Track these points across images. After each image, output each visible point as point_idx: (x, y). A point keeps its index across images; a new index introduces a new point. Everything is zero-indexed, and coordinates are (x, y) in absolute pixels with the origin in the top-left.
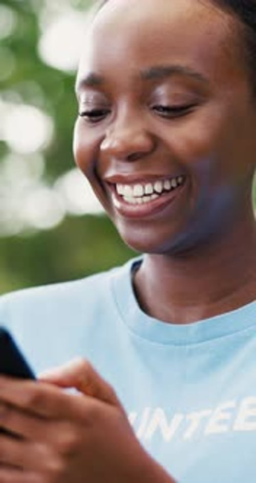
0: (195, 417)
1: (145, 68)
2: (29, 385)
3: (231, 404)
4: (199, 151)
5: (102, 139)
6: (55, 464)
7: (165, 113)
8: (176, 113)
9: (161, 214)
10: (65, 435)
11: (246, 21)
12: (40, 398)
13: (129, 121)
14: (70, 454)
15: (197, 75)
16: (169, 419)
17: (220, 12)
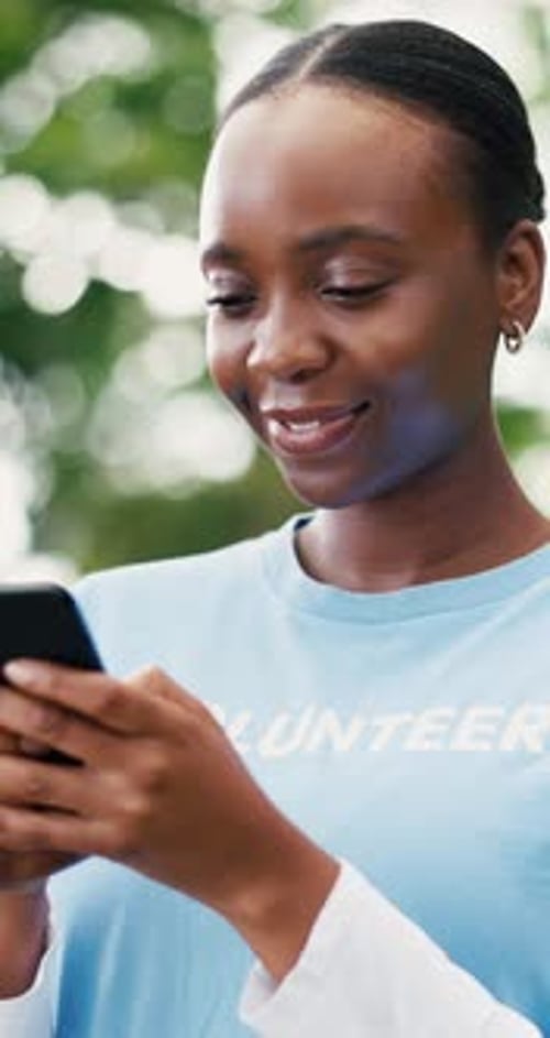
0: (389, 723)
1: (307, 229)
2: (91, 679)
3: (449, 712)
4: (397, 359)
5: (249, 348)
6: (134, 803)
7: (340, 299)
8: (360, 298)
9: (337, 448)
10: (150, 758)
11: (462, 129)
12: (118, 700)
13: (288, 323)
14: (157, 786)
15: (385, 238)
16: (344, 723)
17: (416, 121)
